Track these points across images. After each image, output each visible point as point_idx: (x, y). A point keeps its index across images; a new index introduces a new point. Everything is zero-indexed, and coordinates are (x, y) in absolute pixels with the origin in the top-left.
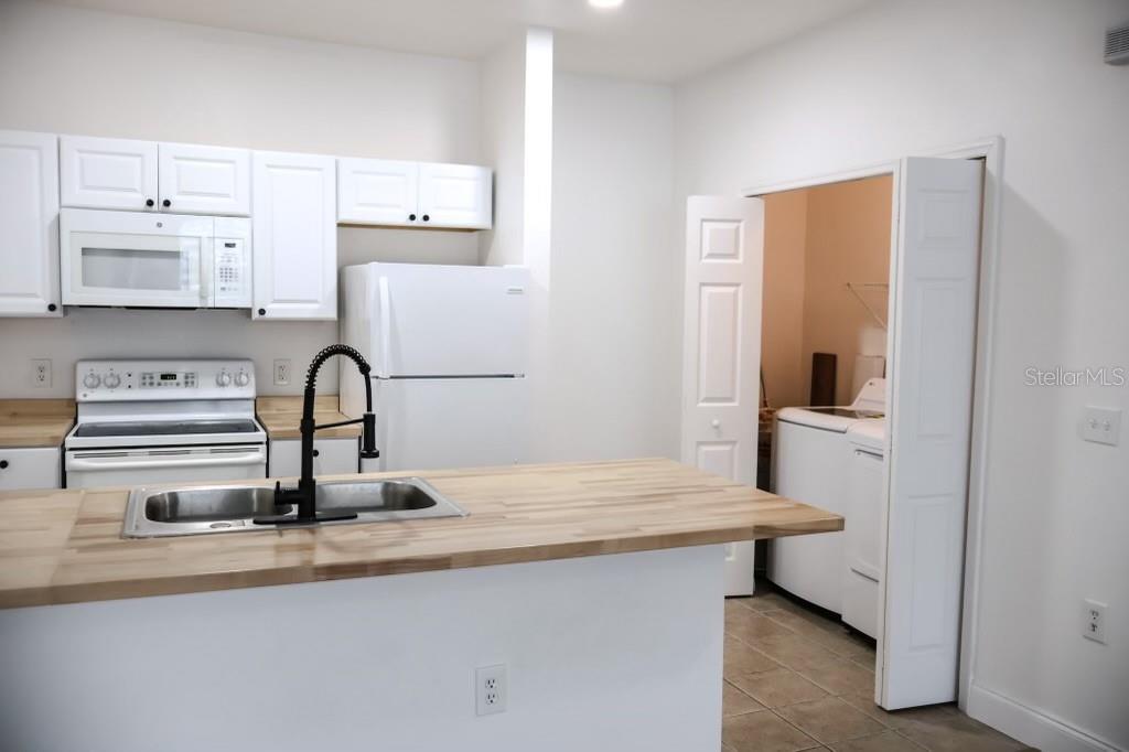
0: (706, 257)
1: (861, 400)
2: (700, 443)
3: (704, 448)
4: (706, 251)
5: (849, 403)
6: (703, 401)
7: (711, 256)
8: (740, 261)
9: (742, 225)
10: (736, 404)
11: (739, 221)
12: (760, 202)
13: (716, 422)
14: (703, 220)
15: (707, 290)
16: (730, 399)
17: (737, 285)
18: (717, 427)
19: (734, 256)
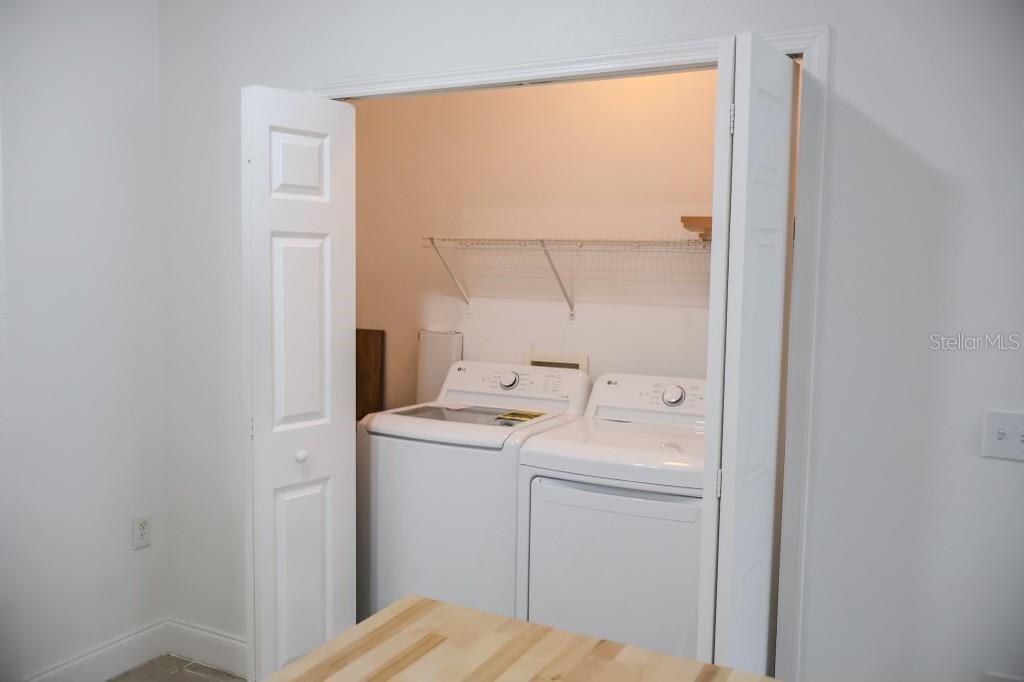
0: (277, 190)
1: (449, 390)
2: (278, 491)
3: (287, 497)
4: (278, 181)
5: (434, 398)
6: (281, 423)
7: (285, 188)
8: (326, 198)
9: (327, 141)
10: (325, 421)
11: (322, 136)
12: (350, 110)
13: (301, 454)
14: (273, 128)
15: (281, 243)
16: (317, 415)
17: (323, 236)
18: (301, 462)
19: (316, 190)
